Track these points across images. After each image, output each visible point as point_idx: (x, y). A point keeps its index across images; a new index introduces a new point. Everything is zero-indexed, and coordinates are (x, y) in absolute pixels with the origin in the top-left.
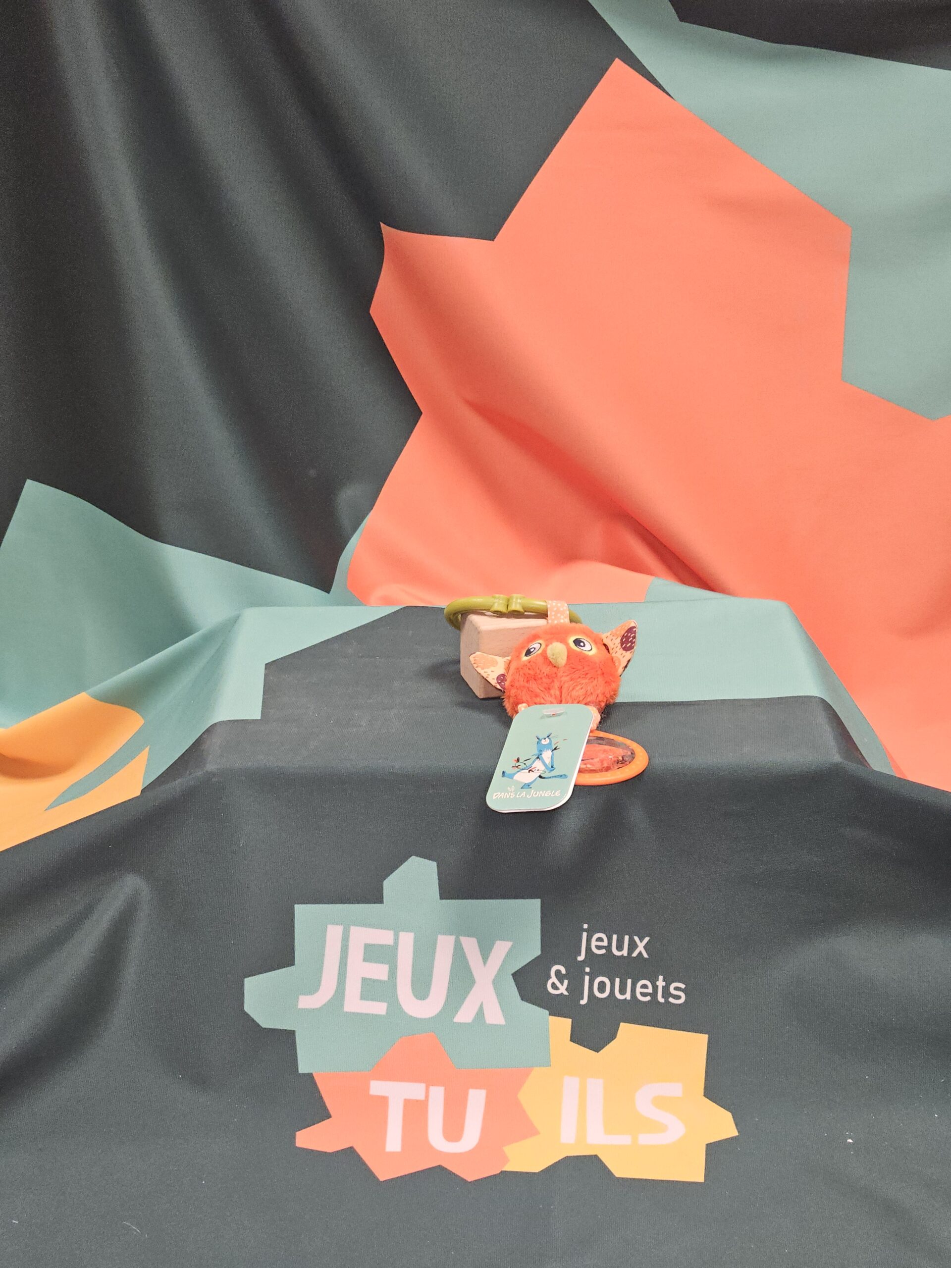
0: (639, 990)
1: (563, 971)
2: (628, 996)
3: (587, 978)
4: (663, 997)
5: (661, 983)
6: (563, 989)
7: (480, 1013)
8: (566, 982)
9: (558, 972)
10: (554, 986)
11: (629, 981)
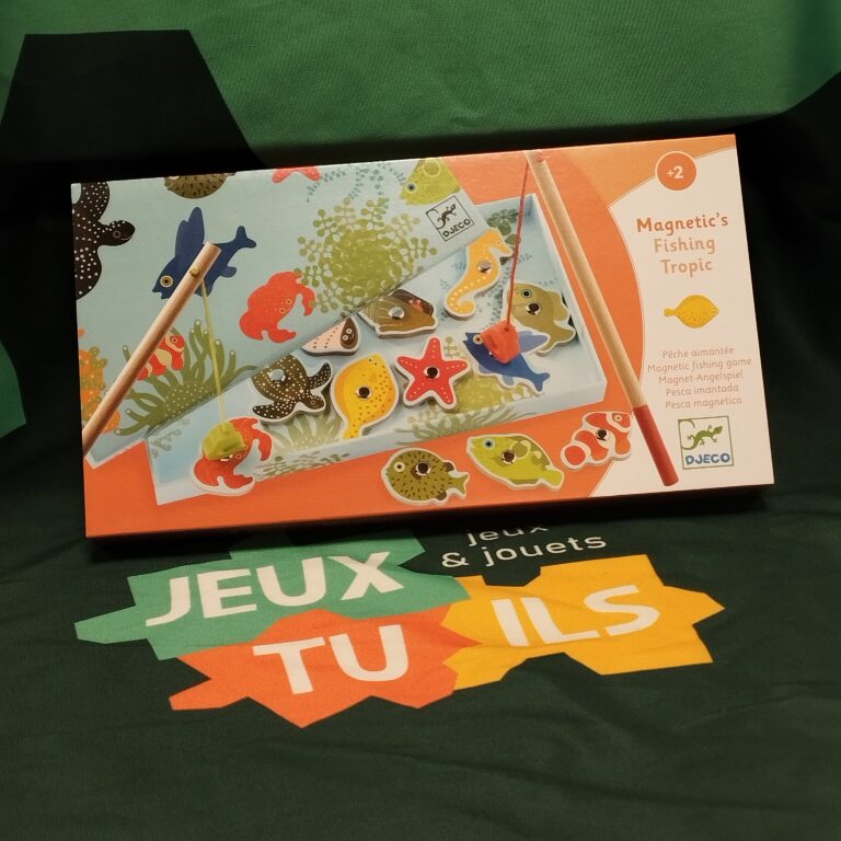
0: (549, 548)
1: (457, 554)
2: (539, 553)
3: (487, 554)
4: (580, 546)
5: (572, 541)
6: (463, 562)
7: (371, 588)
8: (463, 559)
9: (449, 557)
10: (449, 563)
11: (536, 548)
